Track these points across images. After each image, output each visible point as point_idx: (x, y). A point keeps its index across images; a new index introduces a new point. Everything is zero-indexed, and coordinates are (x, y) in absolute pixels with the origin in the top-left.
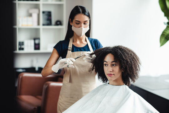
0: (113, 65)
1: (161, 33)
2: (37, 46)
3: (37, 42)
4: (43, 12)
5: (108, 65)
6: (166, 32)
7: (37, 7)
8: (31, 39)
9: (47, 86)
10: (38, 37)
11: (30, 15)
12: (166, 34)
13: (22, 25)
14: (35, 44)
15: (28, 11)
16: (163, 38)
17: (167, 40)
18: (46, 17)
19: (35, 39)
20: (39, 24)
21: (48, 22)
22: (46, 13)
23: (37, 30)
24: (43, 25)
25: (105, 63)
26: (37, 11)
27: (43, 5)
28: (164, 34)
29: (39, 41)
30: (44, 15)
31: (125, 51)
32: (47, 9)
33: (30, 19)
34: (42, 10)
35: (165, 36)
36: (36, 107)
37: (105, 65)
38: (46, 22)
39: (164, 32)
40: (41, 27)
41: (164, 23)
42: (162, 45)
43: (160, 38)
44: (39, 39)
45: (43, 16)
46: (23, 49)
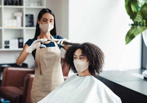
0: (81, 58)
1: (126, 33)
2: (21, 45)
3: (21, 41)
4: (26, 15)
5: (77, 58)
6: (131, 32)
7: (21, 10)
8: (15, 38)
9: (27, 78)
10: (22, 37)
11: (15, 18)
12: (131, 34)
13: (8, 27)
14: (19, 43)
15: (13, 14)
16: (128, 37)
17: (131, 39)
18: (29, 19)
19: (19, 39)
20: (22, 26)
21: (31, 24)
22: (29, 16)
23: (21, 31)
24: (26, 26)
25: (75, 56)
26: (20, 14)
27: (26, 9)
28: (129, 33)
29: (23, 40)
30: (27, 17)
31: (92, 47)
32: (30, 13)
33: (15, 21)
34: (25, 13)
35: (130, 36)
36: (18, 96)
37: (75, 58)
38: (29, 24)
39: (128, 32)
40: (24, 28)
41: (129, 25)
42: (127, 43)
43: (126, 37)
44: (22, 38)
45: (26, 19)
46: (8, 47)
